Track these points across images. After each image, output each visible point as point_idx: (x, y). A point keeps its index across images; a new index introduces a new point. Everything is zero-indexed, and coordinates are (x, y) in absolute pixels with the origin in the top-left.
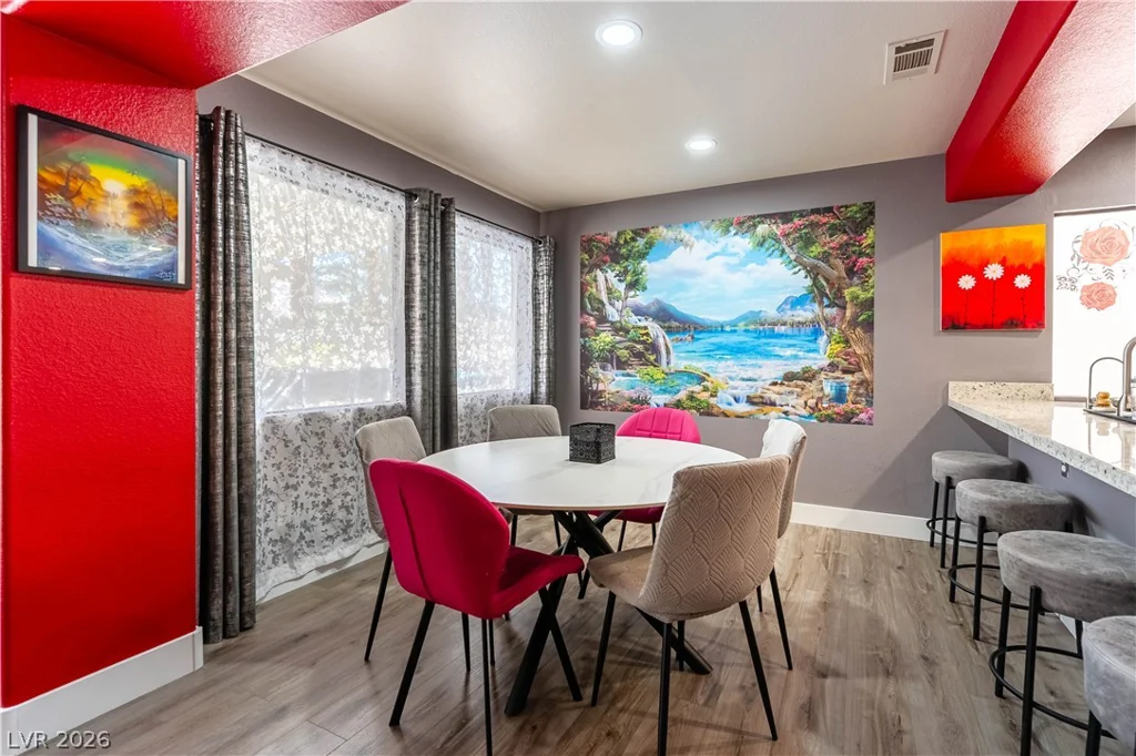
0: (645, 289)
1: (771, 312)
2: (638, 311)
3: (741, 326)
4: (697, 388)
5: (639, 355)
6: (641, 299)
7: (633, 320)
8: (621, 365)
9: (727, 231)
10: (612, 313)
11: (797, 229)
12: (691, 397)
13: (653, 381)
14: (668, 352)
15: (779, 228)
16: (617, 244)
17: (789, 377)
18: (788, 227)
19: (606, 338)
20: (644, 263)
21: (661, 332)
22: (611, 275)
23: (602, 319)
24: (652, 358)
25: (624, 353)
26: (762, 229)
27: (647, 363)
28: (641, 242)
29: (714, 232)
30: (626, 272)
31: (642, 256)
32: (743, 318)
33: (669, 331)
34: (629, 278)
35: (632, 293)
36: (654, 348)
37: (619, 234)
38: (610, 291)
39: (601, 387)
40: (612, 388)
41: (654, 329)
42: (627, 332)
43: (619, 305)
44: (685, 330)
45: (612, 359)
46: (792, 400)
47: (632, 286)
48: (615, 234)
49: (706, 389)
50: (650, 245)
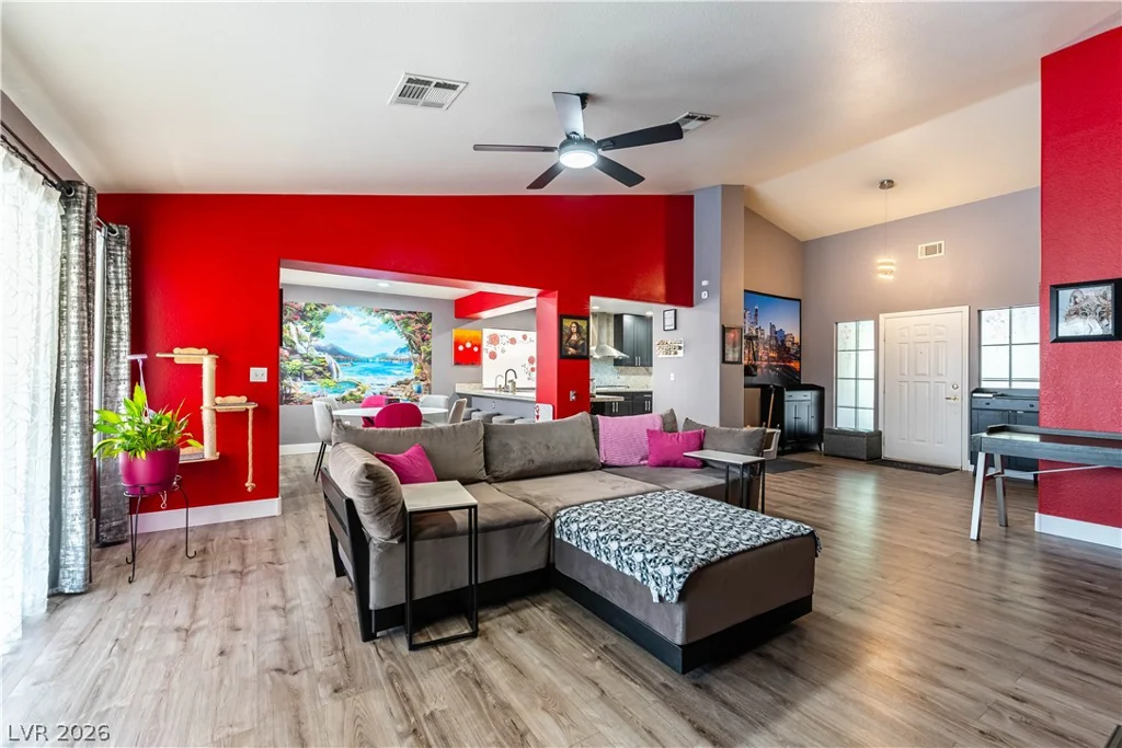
0: (323, 337)
1: (391, 354)
2: (319, 349)
3: (377, 360)
4: (355, 390)
5: (320, 373)
6: (321, 342)
7: (316, 353)
8: (307, 378)
9: (370, 314)
10: (301, 348)
11: (403, 319)
12: (351, 395)
13: (328, 387)
14: (338, 371)
15: (394, 317)
16: (305, 310)
17: (399, 383)
18: (398, 317)
19: (296, 362)
20: (323, 323)
21: (334, 361)
22: (300, 327)
23: (293, 352)
24: (328, 375)
25: (309, 372)
26: (387, 316)
27: (325, 377)
28: (321, 312)
29: (364, 313)
30: (311, 326)
31: (322, 319)
32: (378, 356)
33: (338, 360)
34: (313, 330)
35: (315, 339)
36: (329, 369)
37: (306, 305)
38: (299, 336)
39: (293, 391)
40: (301, 391)
41: (329, 359)
42: (312, 360)
43: (306, 345)
44: (347, 361)
45: (299, 374)
46: (400, 393)
47: (315, 335)
48: (303, 304)
49: (359, 390)
50: (327, 314)
